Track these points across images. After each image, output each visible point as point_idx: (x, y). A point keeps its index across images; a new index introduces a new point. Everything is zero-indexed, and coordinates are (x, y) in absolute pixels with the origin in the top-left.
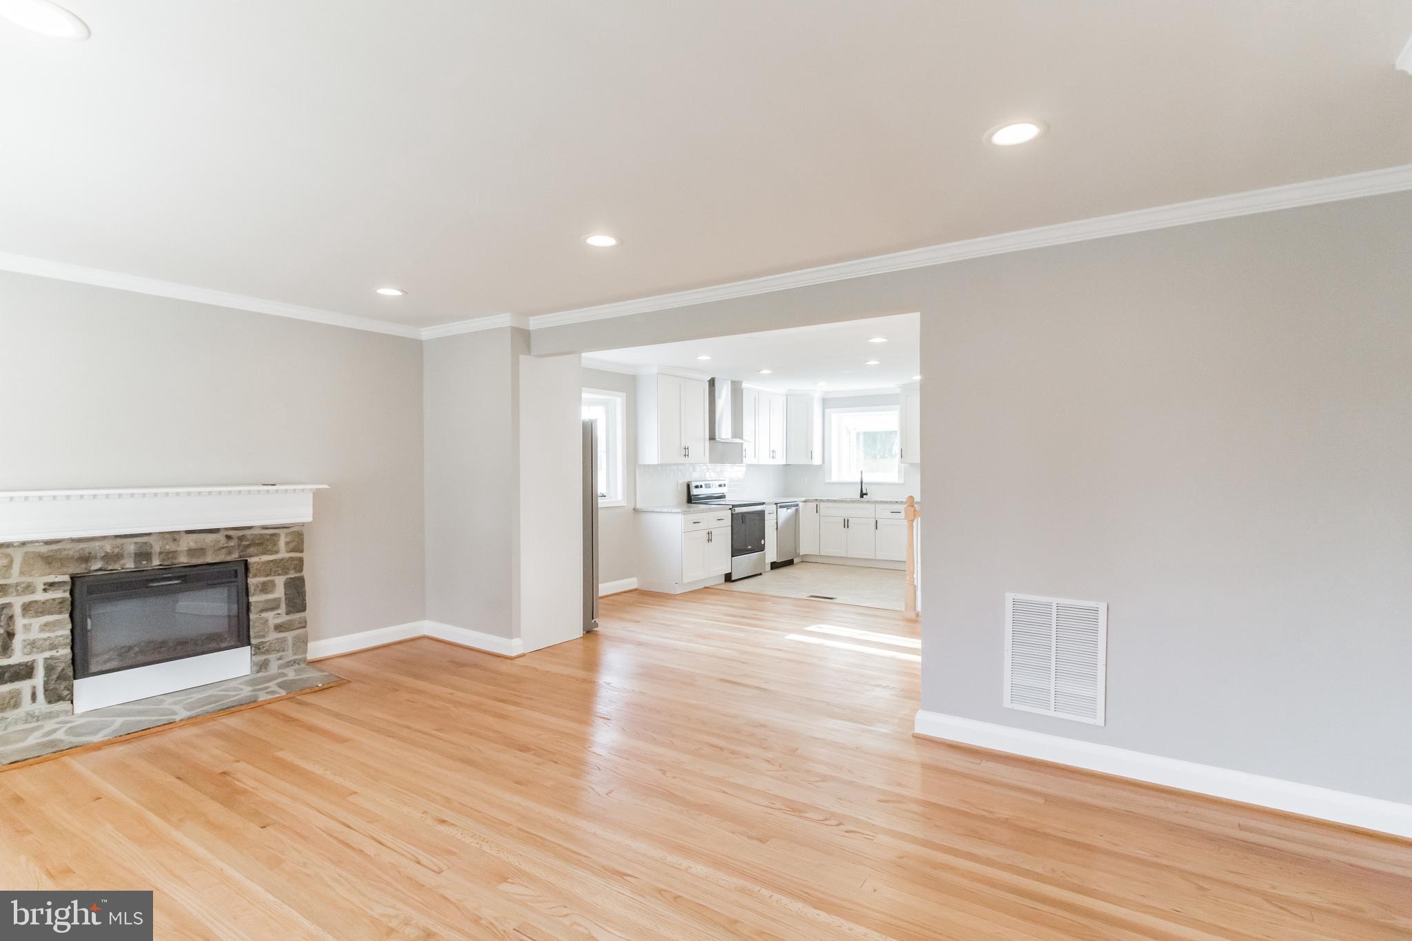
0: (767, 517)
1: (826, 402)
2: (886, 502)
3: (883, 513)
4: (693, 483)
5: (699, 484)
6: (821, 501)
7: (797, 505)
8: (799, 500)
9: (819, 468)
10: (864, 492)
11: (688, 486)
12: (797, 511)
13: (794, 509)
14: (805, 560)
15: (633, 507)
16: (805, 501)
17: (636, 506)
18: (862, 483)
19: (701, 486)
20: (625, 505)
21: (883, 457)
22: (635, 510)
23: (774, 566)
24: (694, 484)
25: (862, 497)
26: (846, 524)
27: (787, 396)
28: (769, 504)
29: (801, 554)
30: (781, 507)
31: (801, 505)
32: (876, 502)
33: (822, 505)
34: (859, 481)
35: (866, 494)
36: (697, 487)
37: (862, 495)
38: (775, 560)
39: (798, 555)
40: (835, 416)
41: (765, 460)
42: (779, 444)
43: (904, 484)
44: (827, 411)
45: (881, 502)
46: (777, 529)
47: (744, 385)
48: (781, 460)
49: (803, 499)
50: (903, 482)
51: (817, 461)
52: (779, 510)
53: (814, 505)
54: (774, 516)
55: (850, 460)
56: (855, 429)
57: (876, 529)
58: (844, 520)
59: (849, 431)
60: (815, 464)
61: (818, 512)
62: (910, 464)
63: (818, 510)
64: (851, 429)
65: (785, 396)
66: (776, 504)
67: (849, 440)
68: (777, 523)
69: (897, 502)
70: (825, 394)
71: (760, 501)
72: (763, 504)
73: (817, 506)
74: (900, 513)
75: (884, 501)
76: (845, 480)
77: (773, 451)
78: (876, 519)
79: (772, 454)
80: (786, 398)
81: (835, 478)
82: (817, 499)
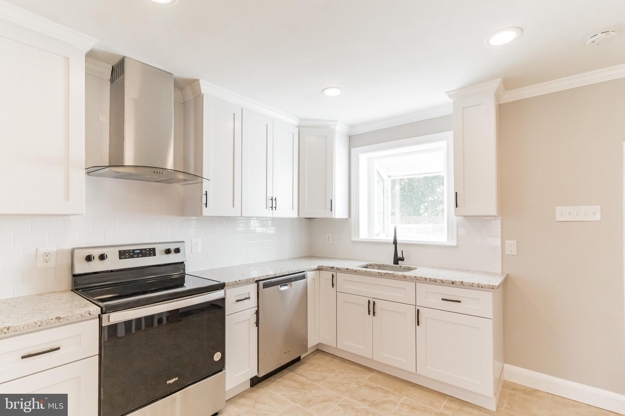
0: (230, 308)
1: (353, 139)
2: (434, 281)
3: (430, 298)
6: (339, 270)
7: (304, 277)
9: (343, 222)
10: (400, 255)
11: (72, 256)
12: (305, 285)
16: (319, 269)
18: (395, 243)
19: (103, 257)
21: (414, 215)
23: (257, 381)
24: (81, 254)
25: (397, 263)
26: (372, 308)
27: (300, 127)
28: (237, 284)
29: (310, 346)
30: (265, 286)
31: (310, 275)
32: (416, 280)
33: (340, 277)
34: (392, 239)
35: (402, 259)
36: (88, 258)
37: (397, 260)
38: (254, 373)
39: (306, 348)
42: (284, 191)
43: (457, 246)
44: (354, 150)
45: (426, 280)
46: (257, 323)
47: (205, 88)
48: (290, 212)
50: (455, 244)
51: (340, 212)
52: (262, 290)
53: (328, 275)
54: (253, 302)
55: (384, 213)
56: (389, 176)
57: (418, 325)
58: (369, 302)
59: (382, 179)
60: (336, 217)
61: (335, 286)
62: (469, 218)
63: (335, 283)
64: (385, 177)
65: (297, 127)
66: (257, 282)
67: (382, 190)
68: (257, 313)
69: (453, 283)
70: (352, 127)
71: (222, 281)
72: (221, 286)
73: (333, 276)
74: (460, 302)
75: (430, 279)
76: (376, 238)
77: (274, 198)
78: (417, 308)
79: (273, 203)
80: (297, 129)
81: (364, 235)
82: (333, 267)
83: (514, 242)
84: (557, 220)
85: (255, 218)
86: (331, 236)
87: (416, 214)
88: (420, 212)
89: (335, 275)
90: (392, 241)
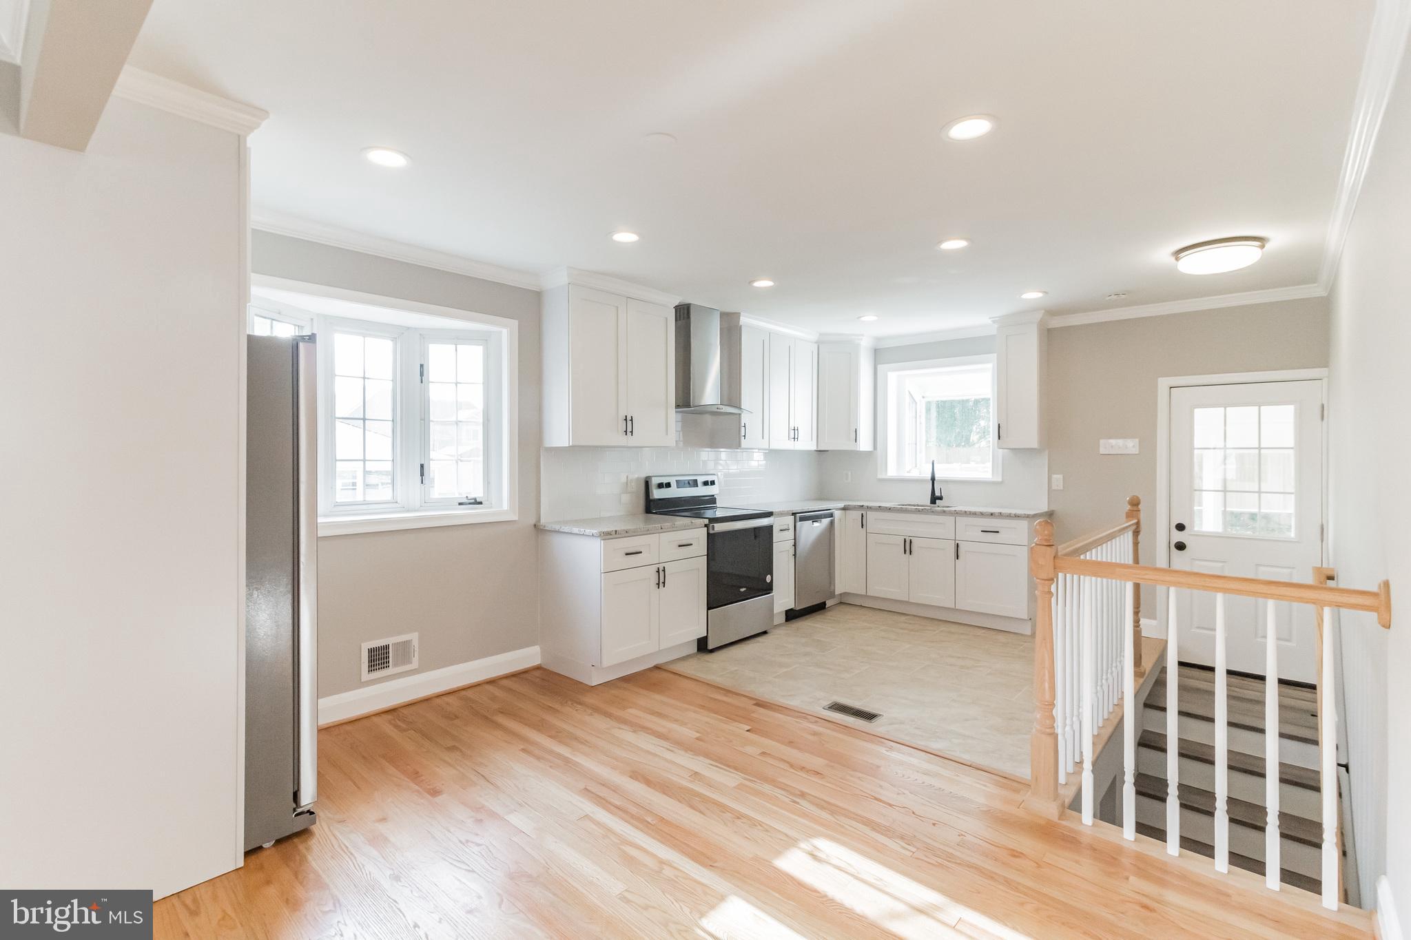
0: (776, 536)
1: (880, 355)
2: (974, 514)
3: (969, 531)
4: (653, 478)
5: (665, 480)
6: (869, 508)
7: (831, 515)
8: (833, 505)
9: (868, 455)
10: (937, 494)
11: (647, 483)
12: (832, 523)
13: (826, 521)
14: (845, 602)
15: (533, 521)
16: (845, 509)
17: (539, 520)
18: (933, 479)
19: (668, 485)
20: (516, 518)
21: (958, 446)
22: (537, 527)
23: (791, 615)
24: (655, 481)
25: (935, 504)
26: (908, 547)
27: (819, 343)
28: (782, 514)
29: (837, 593)
30: (802, 519)
31: (837, 514)
32: (957, 513)
33: (871, 516)
34: (929, 476)
35: (941, 498)
36: (660, 486)
37: (934, 499)
38: (791, 605)
39: (832, 595)
40: (893, 377)
41: (781, 441)
42: (804, 418)
43: (1004, 481)
44: (880, 367)
45: (966, 514)
46: (795, 555)
47: (744, 320)
48: (807, 443)
49: (841, 505)
50: (1000, 480)
51: (865, 444)
52: (799, 524)
53: (857, 514)
54: (790, 534)
55: (916, 444)
56: (923, 397)
57: (957, 559)
58: (905, 541)
59: (914, 400)
60: (861, 450)
61: (864, 526)
62: (1015, 450)
63: (864, 523)
64: (918, 398)
65: (816, 343)
66: (794, 514)
67: (914, 414)
68: (795, 545)
69: (992, 514)
70: (878, 339)
71: (770, 510)
72: (769, 514)
73: (862, 516)
74: (998, 532)
75: (970, 512)
76: (907, 475)
77: (796, 428)
78: (957, 542)
79: (795, 434)
80: (816, 346)
81: (892, 472)
82: (863, 506)
83: (1060, 476)
84: (1101, 453)
85: (757, 450)
86: (850, 473)
87: (963, 444)
88: (971, 438)
89: (864, 515)
90: (930, 478)
